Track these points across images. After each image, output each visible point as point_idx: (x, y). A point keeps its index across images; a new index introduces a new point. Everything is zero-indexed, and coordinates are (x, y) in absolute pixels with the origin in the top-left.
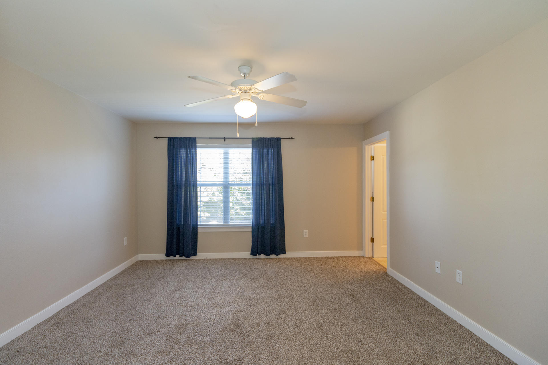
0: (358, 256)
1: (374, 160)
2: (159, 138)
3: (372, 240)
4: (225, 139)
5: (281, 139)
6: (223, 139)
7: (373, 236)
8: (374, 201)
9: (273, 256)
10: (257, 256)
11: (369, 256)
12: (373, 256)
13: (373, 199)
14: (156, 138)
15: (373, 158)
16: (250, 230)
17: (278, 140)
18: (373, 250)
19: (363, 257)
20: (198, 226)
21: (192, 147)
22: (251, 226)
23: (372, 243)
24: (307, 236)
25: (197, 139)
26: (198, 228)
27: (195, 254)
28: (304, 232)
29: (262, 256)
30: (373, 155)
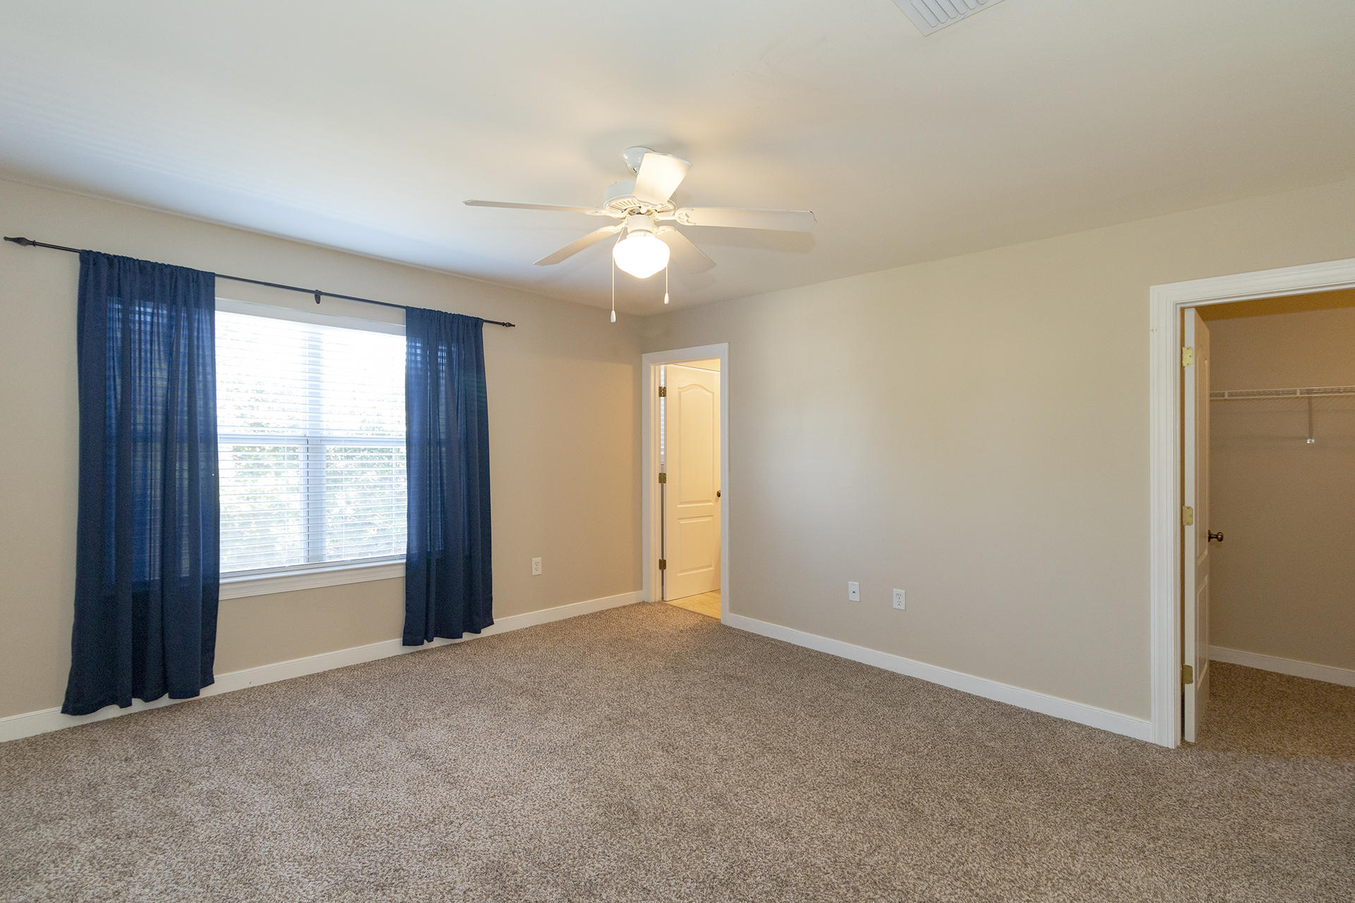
0: (636, 602)
1: (664, 396)
2: (34, 244)
3: (663, 564)
4: (318, 295)
5: (484, 323)
6: (313, 295)
7: (663, 556)
8: (665, 483)
9: (467, 636)
10: (427, 645)
11: (657, 601)
12: (663, 598)
13: (662, 478)
14: (19, 241)
15: (663, 392)
16: (401, 572)
17: (477, 323)
18: (663, 585)
19: (644, 603)
20: (221, 581)
21: (197, 305)
22: (405, 561)
23: (661, 571)
24: (540, 572)
25: (216, 278)
26: (221, 588)
27: (208, 680)
28: (533, 563)
29: (438, 642)
30: (663, 385)
